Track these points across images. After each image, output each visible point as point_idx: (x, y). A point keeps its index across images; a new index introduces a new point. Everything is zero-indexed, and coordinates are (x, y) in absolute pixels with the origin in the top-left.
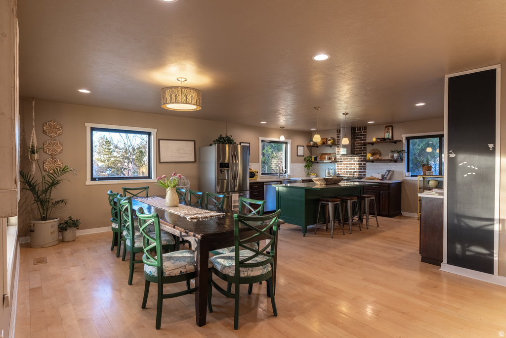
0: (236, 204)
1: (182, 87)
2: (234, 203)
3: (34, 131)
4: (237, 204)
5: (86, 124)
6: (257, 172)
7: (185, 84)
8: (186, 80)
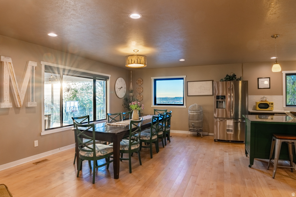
0: (229, 128)
1: (138, 55)
2: (228, 127)
3: (131, 84)
4: (231, 129)
5: (152, 78)
6: (272, 104)
7: (138, 53)
8: (138, 51)
